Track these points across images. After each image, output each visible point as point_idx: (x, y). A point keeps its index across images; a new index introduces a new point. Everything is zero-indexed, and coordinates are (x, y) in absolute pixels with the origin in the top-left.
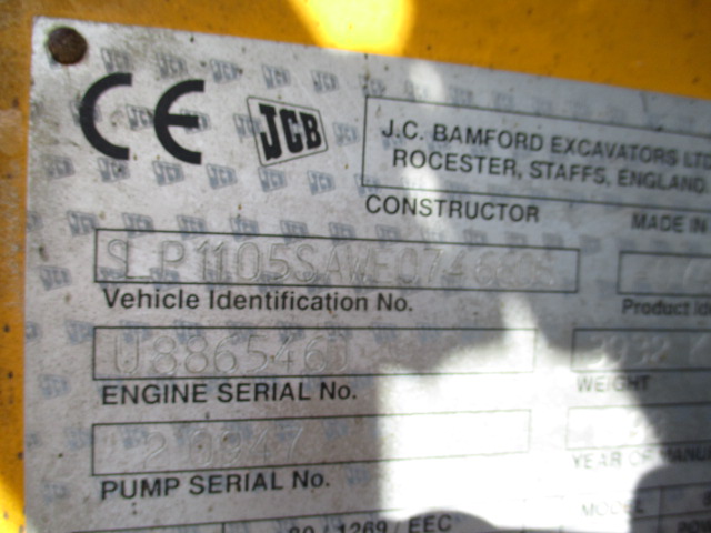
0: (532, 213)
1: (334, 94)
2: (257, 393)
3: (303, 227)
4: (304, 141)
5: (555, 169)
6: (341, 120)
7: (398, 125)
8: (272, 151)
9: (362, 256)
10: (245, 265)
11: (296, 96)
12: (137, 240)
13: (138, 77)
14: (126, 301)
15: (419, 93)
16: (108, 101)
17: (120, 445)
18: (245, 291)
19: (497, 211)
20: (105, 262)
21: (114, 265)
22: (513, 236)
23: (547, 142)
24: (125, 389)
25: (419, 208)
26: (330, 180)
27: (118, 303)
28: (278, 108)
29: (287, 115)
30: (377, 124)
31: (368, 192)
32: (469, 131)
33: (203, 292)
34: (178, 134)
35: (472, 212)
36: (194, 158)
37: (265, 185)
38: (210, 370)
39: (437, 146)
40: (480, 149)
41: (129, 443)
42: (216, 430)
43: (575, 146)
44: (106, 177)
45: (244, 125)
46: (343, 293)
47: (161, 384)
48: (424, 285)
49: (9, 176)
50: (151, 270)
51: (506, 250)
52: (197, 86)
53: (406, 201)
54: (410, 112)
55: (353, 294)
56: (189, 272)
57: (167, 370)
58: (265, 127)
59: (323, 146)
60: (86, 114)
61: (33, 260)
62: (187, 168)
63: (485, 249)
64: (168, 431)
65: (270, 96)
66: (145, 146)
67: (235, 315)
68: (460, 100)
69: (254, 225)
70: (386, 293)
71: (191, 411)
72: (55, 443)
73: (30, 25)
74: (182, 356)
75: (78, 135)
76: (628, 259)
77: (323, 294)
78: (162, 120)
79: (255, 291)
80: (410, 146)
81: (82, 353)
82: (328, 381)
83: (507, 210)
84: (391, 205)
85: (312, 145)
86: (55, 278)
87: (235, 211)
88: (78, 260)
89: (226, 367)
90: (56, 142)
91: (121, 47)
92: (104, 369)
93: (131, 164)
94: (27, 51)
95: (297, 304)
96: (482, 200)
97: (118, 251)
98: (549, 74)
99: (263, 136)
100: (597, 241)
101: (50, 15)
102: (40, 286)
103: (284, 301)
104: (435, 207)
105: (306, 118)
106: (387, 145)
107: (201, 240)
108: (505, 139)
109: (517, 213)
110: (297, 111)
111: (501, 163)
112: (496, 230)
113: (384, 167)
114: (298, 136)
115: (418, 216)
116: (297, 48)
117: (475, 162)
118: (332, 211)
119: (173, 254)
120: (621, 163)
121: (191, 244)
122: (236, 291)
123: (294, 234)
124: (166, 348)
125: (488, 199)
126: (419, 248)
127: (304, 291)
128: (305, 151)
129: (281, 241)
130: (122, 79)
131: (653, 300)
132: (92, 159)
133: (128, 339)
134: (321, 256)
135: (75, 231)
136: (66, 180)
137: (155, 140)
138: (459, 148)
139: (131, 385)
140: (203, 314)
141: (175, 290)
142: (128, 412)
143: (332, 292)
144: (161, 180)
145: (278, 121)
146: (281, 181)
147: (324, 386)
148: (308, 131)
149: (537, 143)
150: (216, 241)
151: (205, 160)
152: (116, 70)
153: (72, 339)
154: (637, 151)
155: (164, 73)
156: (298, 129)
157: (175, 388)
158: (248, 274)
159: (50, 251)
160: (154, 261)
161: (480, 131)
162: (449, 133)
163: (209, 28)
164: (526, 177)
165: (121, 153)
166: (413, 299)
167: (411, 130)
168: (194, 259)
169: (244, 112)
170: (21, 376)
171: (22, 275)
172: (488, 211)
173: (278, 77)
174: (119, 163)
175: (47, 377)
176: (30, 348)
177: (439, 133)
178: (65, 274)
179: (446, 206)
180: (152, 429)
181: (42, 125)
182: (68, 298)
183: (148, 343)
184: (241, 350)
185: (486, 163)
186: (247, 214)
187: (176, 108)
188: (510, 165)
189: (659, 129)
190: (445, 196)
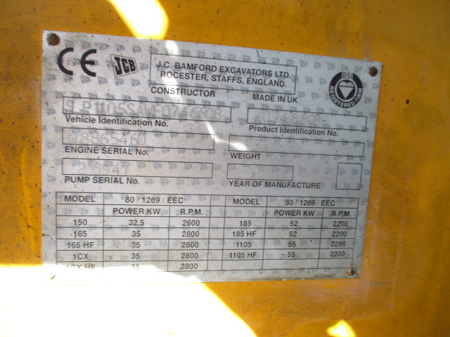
0: (212, 93)
1: (139, 53)
2: (115, 151)
3: (130, 97)
4: (130, 69)
5: (221, 78)
6: (142, 62)
7: (162, 63)
8: (119, 72)
9: (150, 107)
10: (110, 109)
11: (127, 54)
12: (76, 100)
13: (75, 49)
14: (73, 120)
15: (170, 52)
16: (66, 56)
17: (71, 165)
18: (111, 118)
19: (199, 93)
20: (66, 107)
21: (69, 108)
22: (205, 101)
23: (218, 68)
24: (72, 148)
25: (170, 91)
26: (138, 82)
27: (70, 120)
28: (121, 58)
29: (124, 60)
30: (155, 63)
31: (152, 86)
32: (188, 65)
33: (97, 118)
34: (88, 67)
35: (189, 93)
36: (93, 74)
37: (117, 83)
38: (99, 143)
39: (176, 70)
40: (193, 71)
41: (73, 165)
42: (102, 162)
43: (229, 70)
44: (66, 81)
45: (110, 64)
46: (143, 119)
47: (84, 146)
48: (172, 118)
49: (37, 80)
50: (80, 110)
51: (202, 106)
52: (94, 51)
53: (165, 89)
54: (167, 58)
55: (146, 120)
56: (92, 111)
57: (85, 142)
58: (116, 64)
59: (136, 70)
60: (60, 61)
61: (44, 106)
62: (91, 78)
63: (194, 106)
64: (86, 162)
65: (118, 54)
66: (78, 71)
67: (107, 126)
68: (185, 54)
69: (113, 96)
70: (158, 120)
71: (93, 156)
72: (51, 163)
73: (42, 32)
74: (90, 138)
75: (57, 67)
76: (250, 111)
77: (136, 120)
78: (83, 62)
79: (114, 118)
80: (166, 70)
81: (59, 135)
82: (139, 149)
83: (203, 92)
84: (160, 90)
85: (133, 70)
86: (51, 112)
87: (107, 92)
88: (58, 107)
89: (104, 142)
90: (50, 69)
91: (70, 39)
92: (65, 141)
93: (74, 76)
94: (41, 42)
95: (128, 122)
96: (193, 89)
97: (70, 104)
98: (220, 44)
99: (116, 67)
100: (238, 104)
101: (47, 30)
102: (46, 114)
103: (123, 122)
104: (176, 91)
105: (130, 61)
106: (158, 70)
107: (96, 101)
108: (202, 68)
109: (206, 93)
110: (127, 59)
111: (200, 76)
112: (199, 99)
113: (157, 78)
114: (128, 67)
115: (170, 94)
116: (127, 38)
117: (190, 76)
118: (139, 92)
119: (87, 105)
120: (248, 76)
121: (93, 102)
122: (107, 118)
123: (126, 99)
124: (85, 135)
125: (195, 88)
126: (170, 105)
127: (130, 118)
128: (130, 72)
129: (122, 102)
130: (71, 50)
131: (262, 126)
132: (62, 75)
133: (73, 132)
134: (135, 107)
135: (57, 97)
136: (54, 81)
137: (81, 69)
138: (184, 71)
139: (74, 146)
140: (97, 125)
141: (88, 117)
142: (73, 155)
143: (139, 119)
144: (83, 82)
145: (121, 62)
146: (122, 82)
147: (137, 150)
148: (131, 65)
149: (214, 68)
150: (101, 101)
151: (97, 75)
152: (69, 47)
153: (56, 131)
154: (255, 71)
155: (84, 47)
156: (128, 65)
157: (88, 148)
158: (111, 112)
159: (49, 103)
160: (81, 108)
161: (192, 65)
162: (181, 66)
163: (98, 32)
164: (210, 81)
165: (70, 73)
166: (168, 122)
167: (167, 65)
168: (94, 107)
169: (110, 59)
170: (41, 142)
171: (41, 111)
172: (196, 93)
173: (121, 48)
174: (70, 76)
175: (49, 143)
176: (43, 133)
177: (177, 66)
178: (54, 110)
179: (180, 91)
180: (81, 161)
181: (47, 64)
182: (55, 118)
183: (80, 133)
184: (109, 137)
185: (195, 76)
186: (111, 93)
187: (88, 59)
188: (204, 77)
189: (265, 63)
190: (179, 87)
